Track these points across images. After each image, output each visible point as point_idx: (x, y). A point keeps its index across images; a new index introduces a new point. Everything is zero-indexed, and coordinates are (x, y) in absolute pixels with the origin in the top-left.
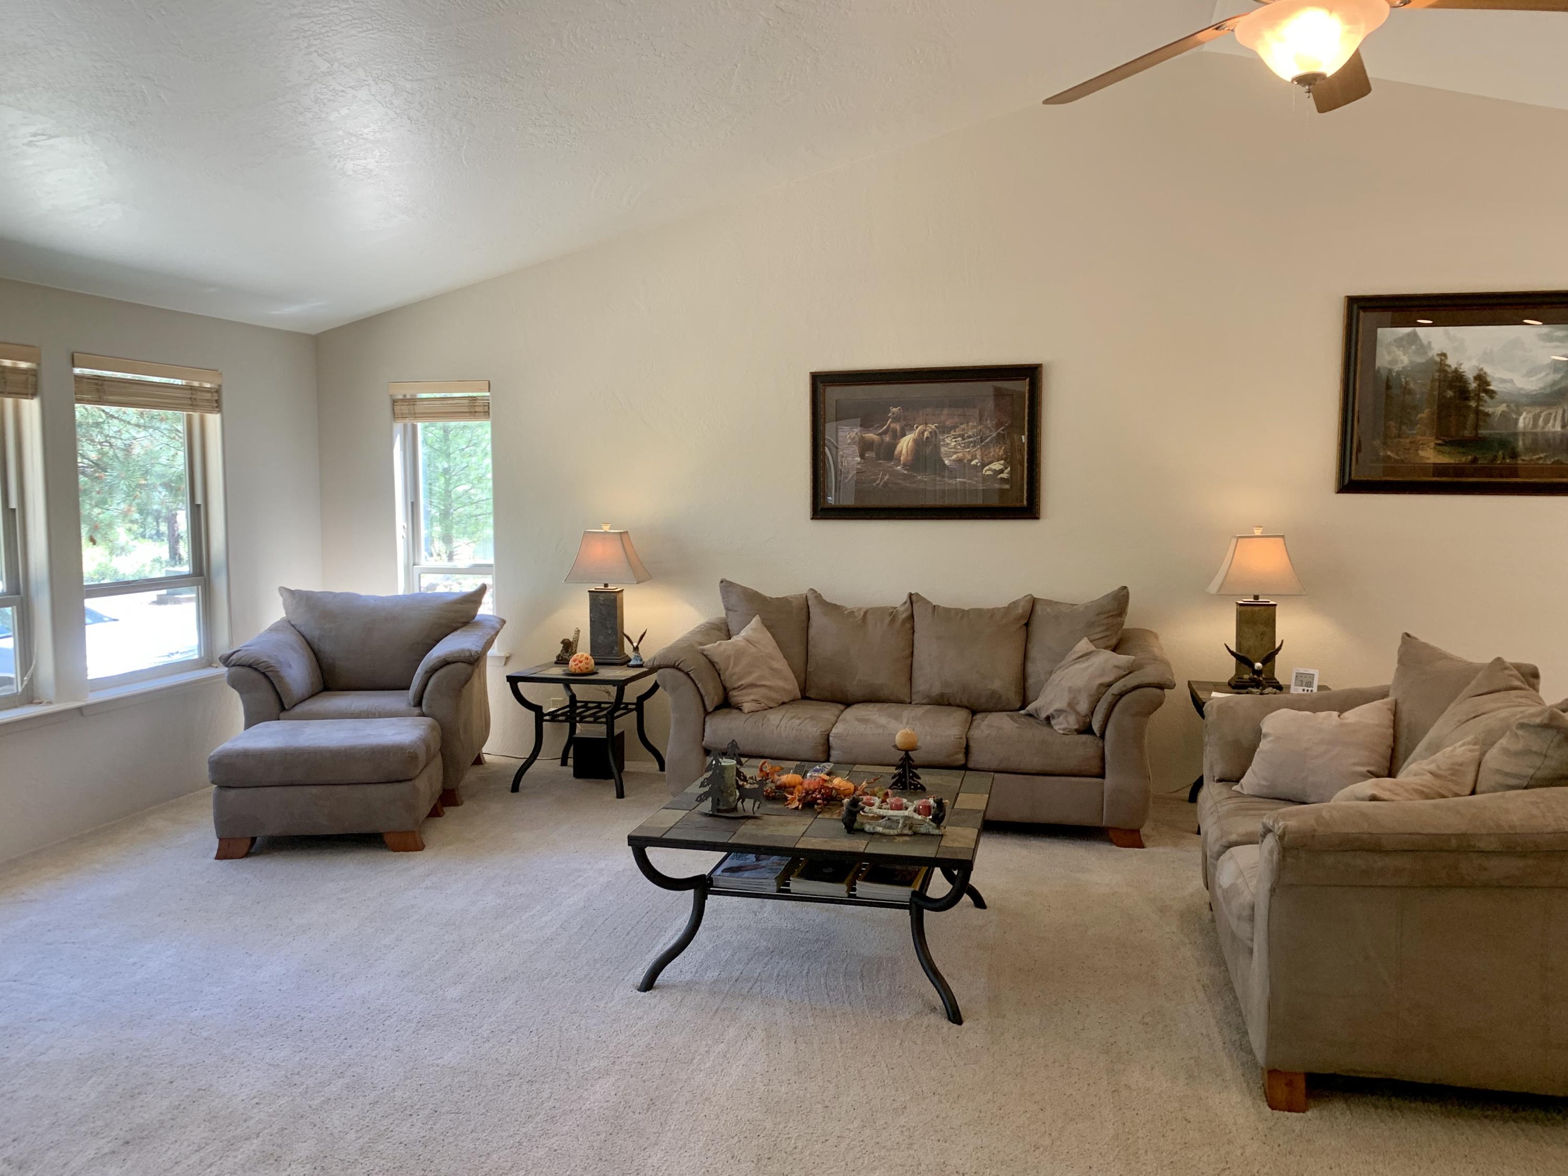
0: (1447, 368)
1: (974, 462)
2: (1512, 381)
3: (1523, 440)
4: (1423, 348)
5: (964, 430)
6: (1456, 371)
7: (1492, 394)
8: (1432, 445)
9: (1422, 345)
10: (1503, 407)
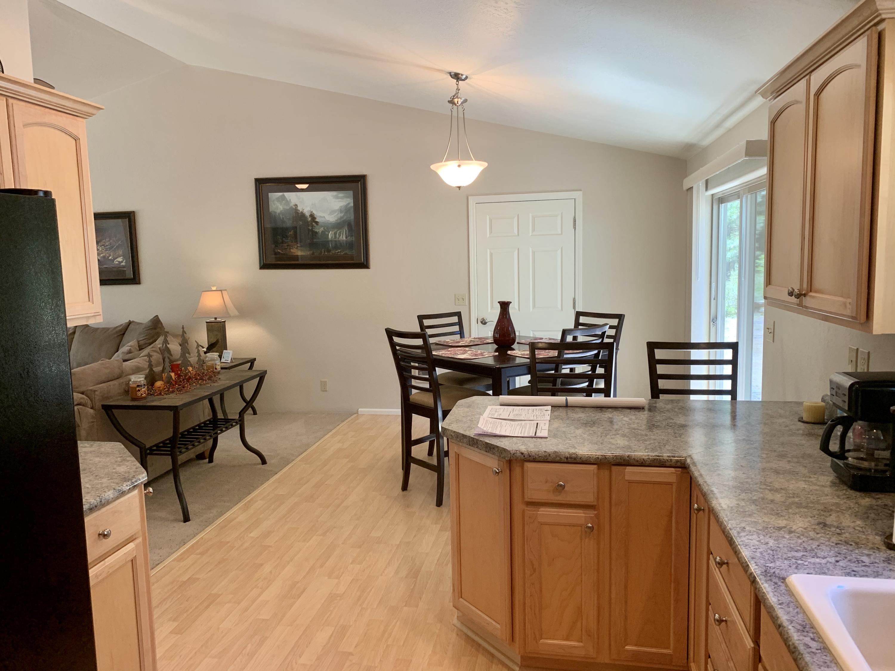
0: (298, 211)
1: (110, 258)
2: (324, 217)
3: (331, 244)
4: (288, 202)
5: (104, 242)
6: (302, 213)
7: (317, 223)
8: (296, 247)
9: (287, 201)
10: (322, 229)
